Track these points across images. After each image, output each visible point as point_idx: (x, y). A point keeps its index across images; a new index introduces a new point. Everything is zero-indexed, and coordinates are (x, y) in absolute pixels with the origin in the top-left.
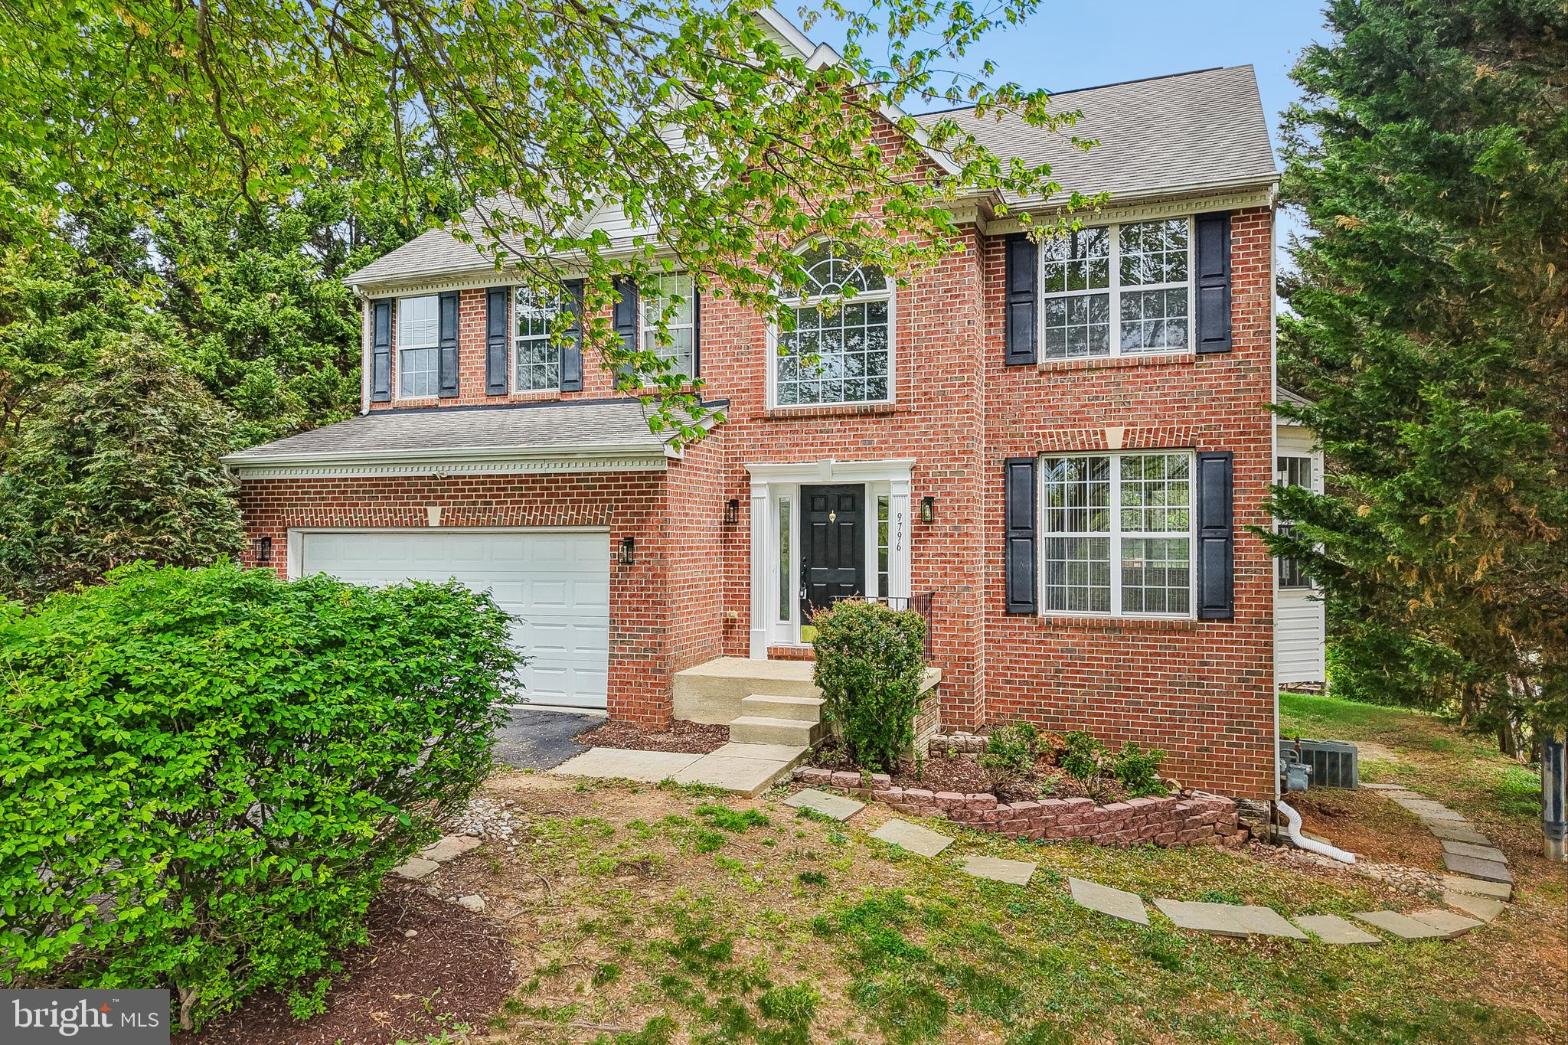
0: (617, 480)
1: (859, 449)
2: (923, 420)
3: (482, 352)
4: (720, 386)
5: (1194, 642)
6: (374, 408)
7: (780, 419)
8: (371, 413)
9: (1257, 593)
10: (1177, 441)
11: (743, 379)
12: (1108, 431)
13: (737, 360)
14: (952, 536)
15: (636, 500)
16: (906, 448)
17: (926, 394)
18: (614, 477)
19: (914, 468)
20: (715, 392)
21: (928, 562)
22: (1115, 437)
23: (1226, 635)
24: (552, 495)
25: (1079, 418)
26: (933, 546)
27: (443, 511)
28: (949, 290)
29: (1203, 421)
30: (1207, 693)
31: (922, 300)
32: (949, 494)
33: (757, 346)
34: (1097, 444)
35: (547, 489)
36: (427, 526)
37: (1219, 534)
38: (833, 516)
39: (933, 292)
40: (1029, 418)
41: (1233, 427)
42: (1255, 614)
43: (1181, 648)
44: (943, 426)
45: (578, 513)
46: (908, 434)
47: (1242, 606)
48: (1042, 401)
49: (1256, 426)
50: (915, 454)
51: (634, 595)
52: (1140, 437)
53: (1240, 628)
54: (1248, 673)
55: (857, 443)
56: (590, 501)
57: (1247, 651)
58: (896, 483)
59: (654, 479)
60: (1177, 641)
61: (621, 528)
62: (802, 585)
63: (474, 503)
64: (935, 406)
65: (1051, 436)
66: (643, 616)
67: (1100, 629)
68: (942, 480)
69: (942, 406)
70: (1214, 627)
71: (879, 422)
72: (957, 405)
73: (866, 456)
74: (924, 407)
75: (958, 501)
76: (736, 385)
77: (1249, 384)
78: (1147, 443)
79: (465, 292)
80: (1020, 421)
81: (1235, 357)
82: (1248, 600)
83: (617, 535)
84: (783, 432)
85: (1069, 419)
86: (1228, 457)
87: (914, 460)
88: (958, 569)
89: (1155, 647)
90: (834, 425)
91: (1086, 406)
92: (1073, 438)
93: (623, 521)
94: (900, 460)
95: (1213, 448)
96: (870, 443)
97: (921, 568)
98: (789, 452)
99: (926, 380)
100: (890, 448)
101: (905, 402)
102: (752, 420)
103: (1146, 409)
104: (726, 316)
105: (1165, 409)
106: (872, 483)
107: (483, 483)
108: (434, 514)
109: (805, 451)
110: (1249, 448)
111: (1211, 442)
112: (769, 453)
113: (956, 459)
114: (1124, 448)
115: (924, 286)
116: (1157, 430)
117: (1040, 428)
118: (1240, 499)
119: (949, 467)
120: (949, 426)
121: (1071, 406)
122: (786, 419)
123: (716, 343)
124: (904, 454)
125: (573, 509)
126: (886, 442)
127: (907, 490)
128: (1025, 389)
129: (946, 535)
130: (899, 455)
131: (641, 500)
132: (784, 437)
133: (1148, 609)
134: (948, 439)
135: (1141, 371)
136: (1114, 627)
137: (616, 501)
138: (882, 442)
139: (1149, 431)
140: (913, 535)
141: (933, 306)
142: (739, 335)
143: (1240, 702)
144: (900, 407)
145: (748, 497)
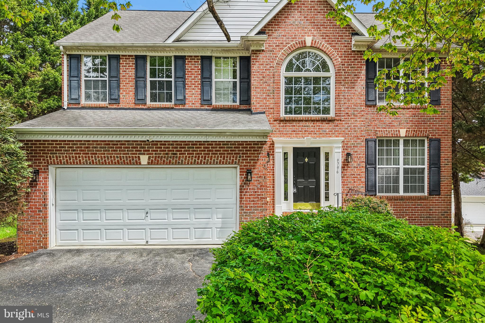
0: (243, 144)
1: (321, 134)
2: (346, 124)
3: (132, 83)
4: (261, 106)
5: (428, 203)
6: (70, 106)
7: (287, 121)
8: (68, 108)
9: (447, 186)
10: (423, 135)
11: (271, 103)
12: (401, 130)
13: (269, 96)
14: (357, 167)
15: (252, 154)
16: (339, 134)
17: (347, 113)
18: (241, 143)
19: (343, 142)
20: (259, 108)
21: (348, 177)
22: (403, 133)
23: (437, 200)
24: (210, 151)
25: (390, 125)
26: (349, 171)
27: (149, 158)
28: (356, 75)
29: (431, 128)
30: (432, 220)
31: (346, 78)
32: (356, 152)
33: (278, 91)
34: (397, 135)
35: (207, 148)
36: (140, 164)
37: (436, 166)
38: (306, 160)
39: (350, 75)
40: (374, 124)
41: (440, 130)
42: (447, 193)
43: (423, 205)
44: (354, 126)
45: (224, 159)
46: (340, 129)
47: (442, 191)
48: (378, 119)
49: (447, 131)
50: (343, 136)
51: (252, 195)
52: (411, 133)
53: (442, 198)
54: (444, 212)
55: (320, 131)
56: (230, 154)
57: (444, 205)
58: (336, 147)
59: (261, 144)
60: (422, 203)
61: (245, 166)
62: (294, 187)
63: (167, 154)
64: (351, 118)
65: (382, 131)
66: (256, 204)
67: (397, 200)
68: (354, 147)
69: (353, 118)
70: (434, 198)
71: (329, 123)
72: (359, 118)
73: (323, 136)
74: (346, 118)
75: (360, 154)
76: (268, 106)
77: (445, 116)
78: (413, 135)
79: (122, 56)
80: (371, 125)
81: (441, 107)
82: (444, 188)
83: (243, 169)
84: (288, 126)
85: (387, 126)
86: (439, 140)
87: (343, 138)
88: (359, 180)
89: (415, 205)
90: (311, 124)
91: (393, 121)
92: (389, 132)
93: (246, 163)
94: (337, 138)
95: (434, 137)
96: (325, 131)
97: (345, 180)
98: (291, 134)
99: (347, 108)
100: (333, 134)
101: (339, 116)
102: (275, 121)
103: (413, 123)
104: (264, 77)
105: (419, 123)
106: (323, 147)
107: (172, 145)
108: (144, 159)
109: (298, 134)
110: (445, 138)
111: (433, 135)
112: (282, 134)
113: (359, 139)
114: (406, 137)
115: (347, 73)
116: (417, 130)
117: (377, 128)
118: (442, 155)
119: (356, 142)
120: (356, 126)
121: (388, 121)
122: (290, 121)
123: (259, 88)
124: (339, 136)
125: (221, 157)
126: (332, 131)
127: (340, 150)
128: (372, 114)
129: (355, 167)
130: (337, 136)
131: (254, 154)
132: (289, 127)
133: (411, 192)
134: (355, 131)
135: (411, 110)
136: (402, 198)
137: (242, 154)
138: (330, 131)
139: (414, 131)
140: (342, 167)
141: (350, 80)
142: (269, 85)
143: (442, 222)
144: (337, 118)
145: (273, 152)
